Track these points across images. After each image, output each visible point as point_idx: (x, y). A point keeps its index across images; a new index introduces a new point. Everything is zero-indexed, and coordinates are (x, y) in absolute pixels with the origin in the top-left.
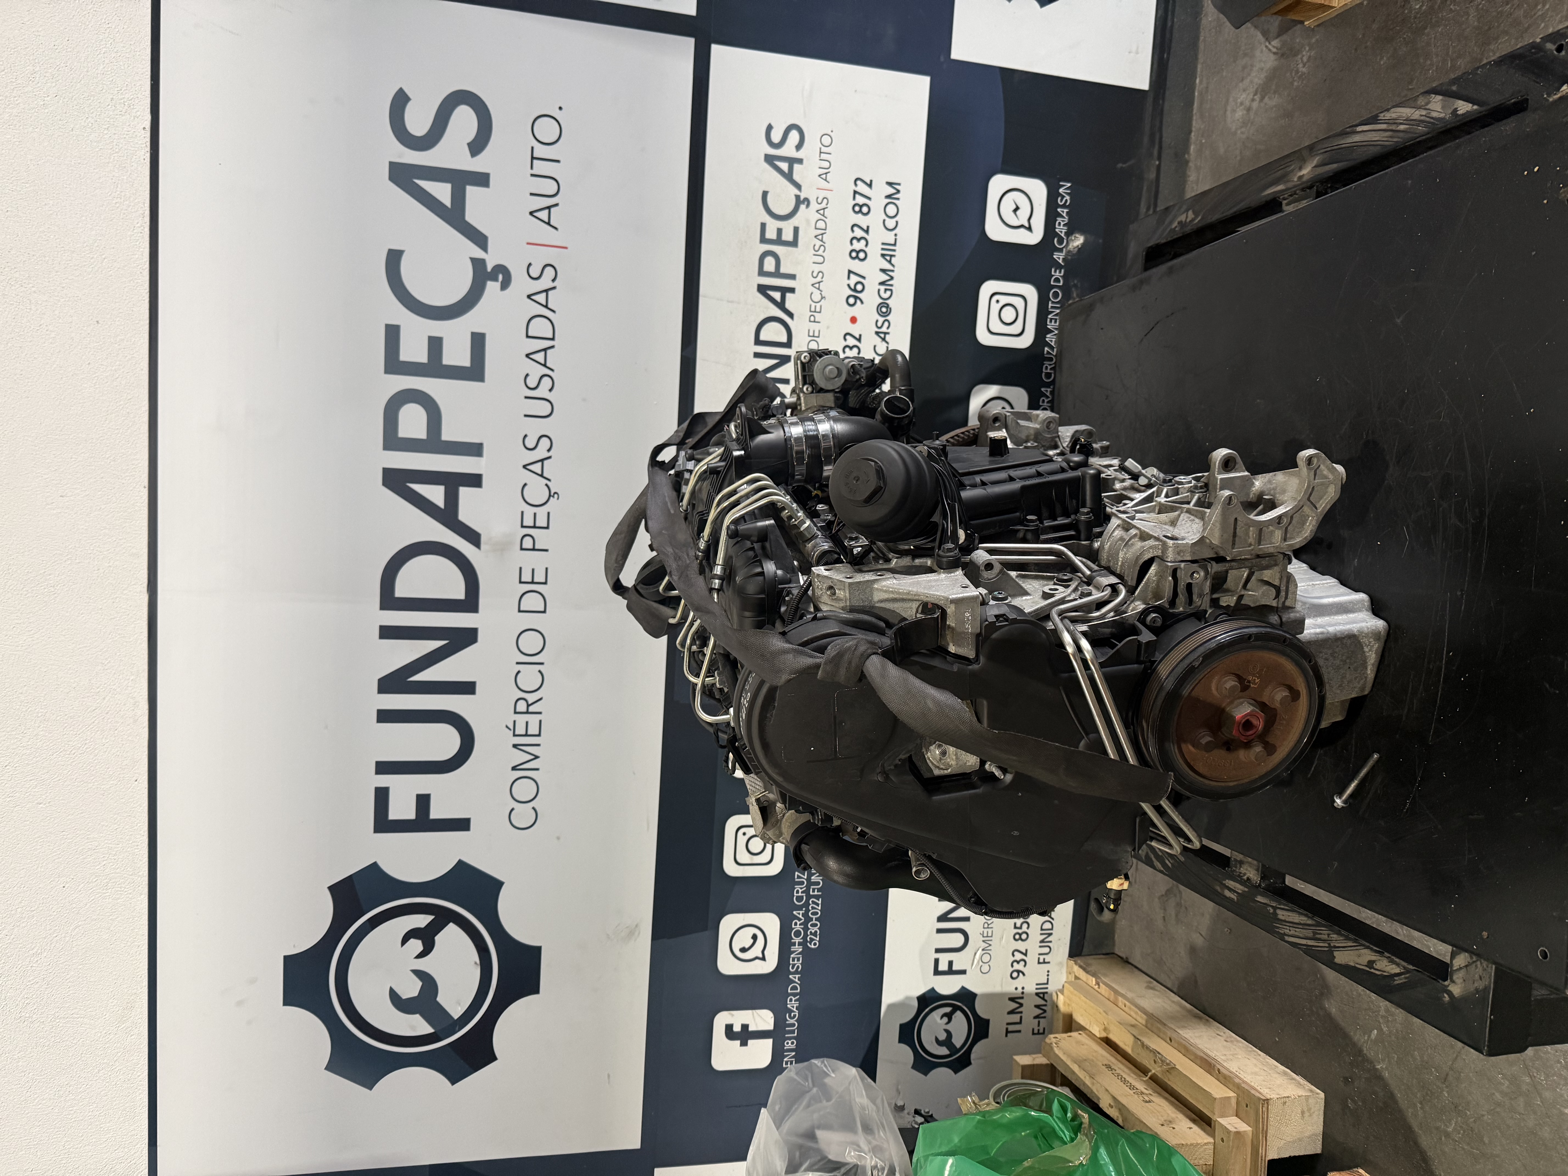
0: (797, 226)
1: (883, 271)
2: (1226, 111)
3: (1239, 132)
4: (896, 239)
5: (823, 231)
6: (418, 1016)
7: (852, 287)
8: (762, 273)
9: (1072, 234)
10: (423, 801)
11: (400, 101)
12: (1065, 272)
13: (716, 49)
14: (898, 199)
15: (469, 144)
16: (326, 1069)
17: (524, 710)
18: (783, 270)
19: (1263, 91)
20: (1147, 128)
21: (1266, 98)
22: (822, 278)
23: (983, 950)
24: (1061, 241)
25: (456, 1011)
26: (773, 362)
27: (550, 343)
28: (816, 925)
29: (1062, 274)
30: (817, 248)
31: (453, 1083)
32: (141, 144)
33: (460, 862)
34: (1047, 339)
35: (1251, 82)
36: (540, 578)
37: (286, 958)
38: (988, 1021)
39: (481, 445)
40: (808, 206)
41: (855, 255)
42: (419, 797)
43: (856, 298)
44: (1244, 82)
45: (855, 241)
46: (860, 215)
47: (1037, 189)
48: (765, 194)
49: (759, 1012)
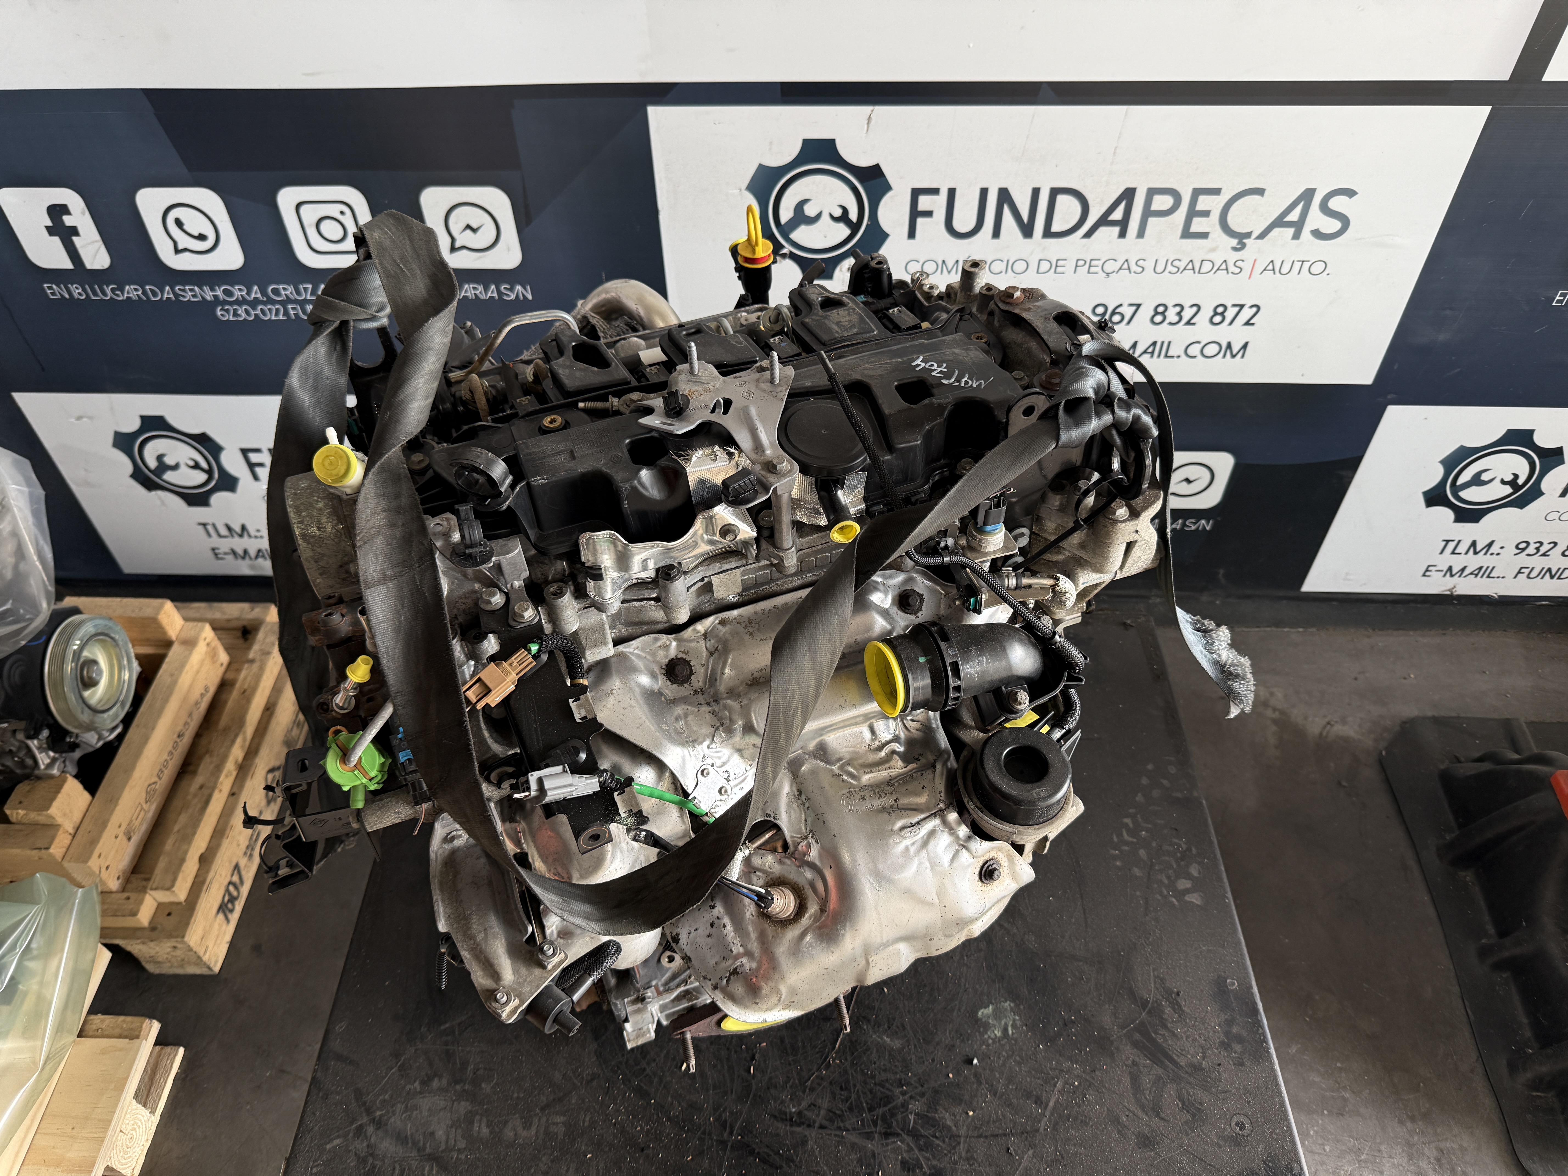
0: (1210, 236)
4: (1173, 357)
5: (1197, 270)
7: (1117, 311)
8: (1152, 192)
13: (1481, 113)
14: (1224, 356)
18: (1152, 221)
20: (1259, 592)
22: (1135, 272)
26: (1025, 214)
28: (250, 316)
30: (1176, 263)
35: (1293, 706)
40: (1235, 249)
41: (1160, 311)
44: (1295, 695)
45: (1178, 309)
46: (1212, 313)
47: (1210, 499)
48: (1261, 192)
49: (103, 251)
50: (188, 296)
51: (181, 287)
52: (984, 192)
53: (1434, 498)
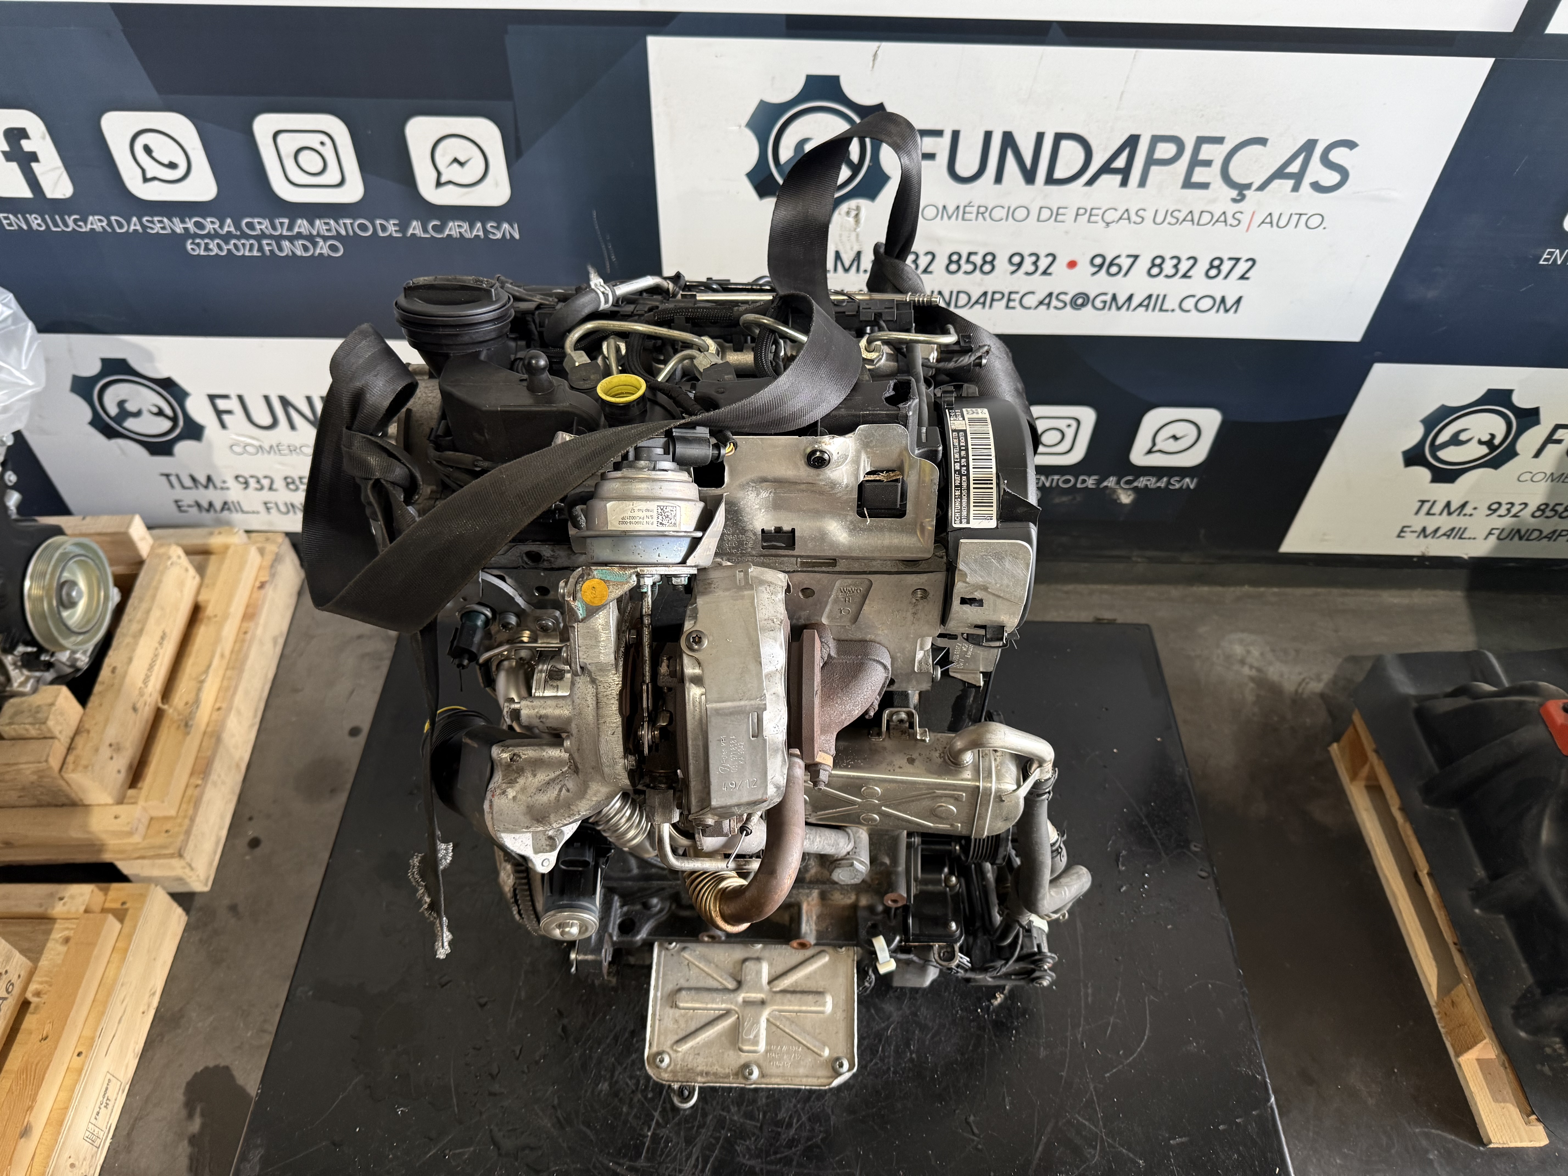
0: (1211, 186)
1: (1130, 298)
2: (1243, 631)
3: (1219, 652)
4: (1167, 311)
5: (1196, 221)
7: (1115, 262)
8: (1156, 140)
9: (1135, 493)
12: (1092, 488)
13: (1484, 66)
14: (1218, 311)
19: (1260, 680)
20: (1238, 552)
22: (1135, 223)
23: (261, 447)
24: (1129, 482)
26: (1028, 159)
28: (222, 251)
29: (1090, 486)
30: (1176, 214)
35: (1270, 664)
40: (1234, 200)
41: (1157, 263)
43: (1101, 266)
44: (1271, 654)
45: (1175, 261)
46: (1207, 266)
47: (1195, 457)
48: (1263, 141)
49: (65, 177)
50: (157, 228)
51: (150, 219)
52: (988, 135)
53: (1413, 457)
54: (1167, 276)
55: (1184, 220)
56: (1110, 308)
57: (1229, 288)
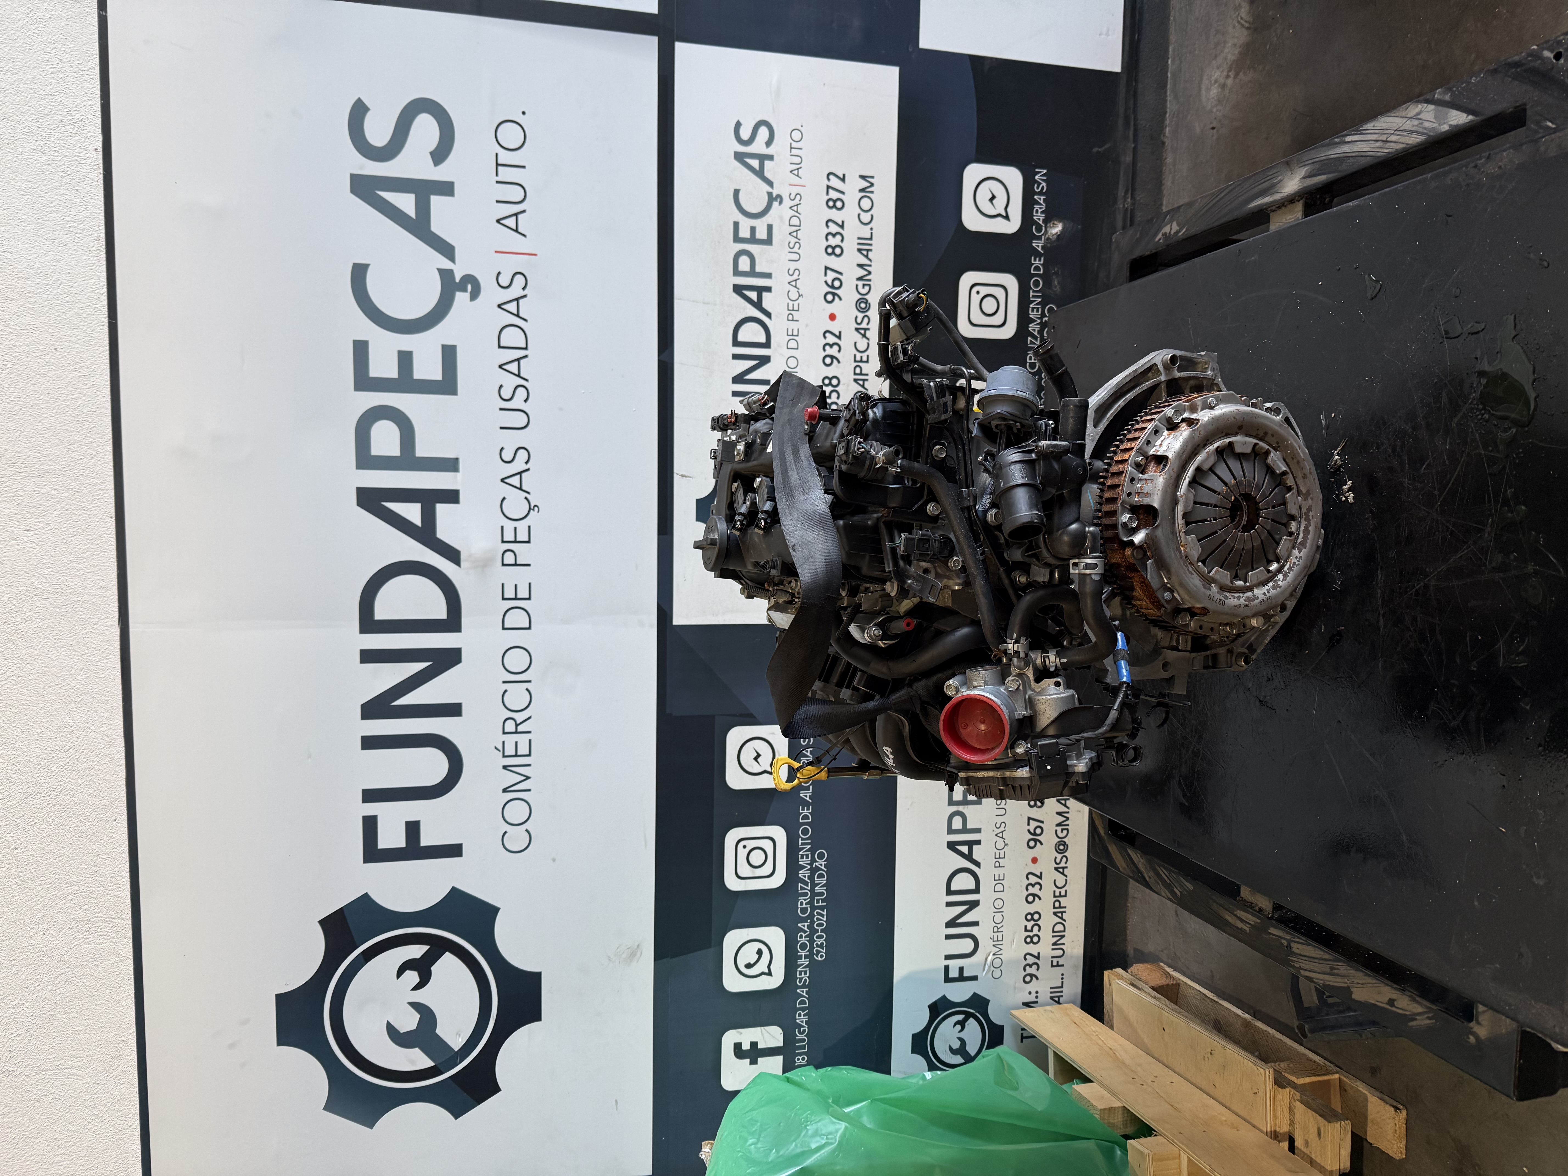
0: (770, 223)
1: (861, 266)
2: (1200, 89)
3: (1215, 110)
4: (872, 233)
5: (798, 228)
6: (417, 1049)
7: (830, 283)
8: (737, 272)
9: (1051, 221)
10: (413, 829)
11: (359, 111)
12: (1044, 259)
13: (680, 47)
14: (872, 192)
15: (431, 153)
16: (325, 1109)
17: (514, 730)
18: (758, 269)
19: (1238, 67)
20: (1121, 111)
21: (1241, 74)
22: (799, 275)
23: (994, 955)
24: (1039, 229)
25: (456, 1043)
26: (752, 363)
27: (522, 353)
28: (823, 936)
29: (1042, 262)
30: (791, 245)
31: (456, 1117)
32: (95, 165)
33: (454, 890)
34: (1030, 329)
35: (1226, 59)
36: (523, 593)
37: (278, 996)
38: (1002, 1027)
39: (456, 460)
40: (781, 203)
41: (831, 250)
42: (408, 824)
43: (834, 294)
44: (1218, 59)
45: (830, 237)
46: (834, 210)
47: (1013, 176)
48: (736, 192)
50: (806, 977)
51: (798, 980)
52: (732, 394)
54: (842, 241)
55: (796, 238)
56: (870, 280)
57: (853, 187)
